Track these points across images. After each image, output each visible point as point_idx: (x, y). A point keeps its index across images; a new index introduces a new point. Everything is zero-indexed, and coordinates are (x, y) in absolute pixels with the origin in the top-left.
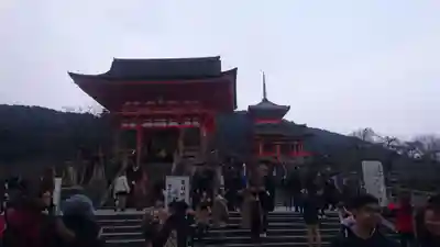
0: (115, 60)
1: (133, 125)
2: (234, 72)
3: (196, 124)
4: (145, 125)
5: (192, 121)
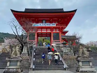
0: (26, 9)
3: (57, 31)
5: (56, 30)
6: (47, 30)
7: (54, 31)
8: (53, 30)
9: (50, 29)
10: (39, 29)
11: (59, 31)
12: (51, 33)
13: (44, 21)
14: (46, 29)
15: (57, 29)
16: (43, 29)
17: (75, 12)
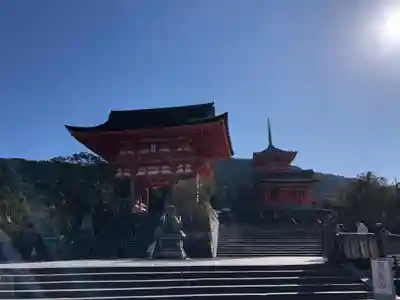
0: (112, 112)
1: (127, 174)
3: (188, 171)
4: (140, 174)
6: (160, 170)
7: (180, 171)
8: (177, 169)
10: (139, 169)
11: (191, 168)
13: (153, 149)
14: (157, 168)
16: (150, 168)
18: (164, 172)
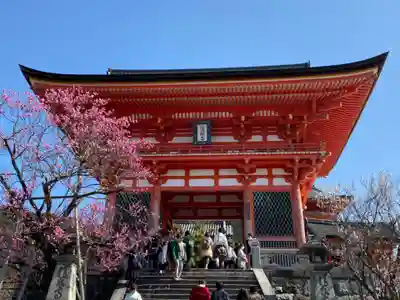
2: (379, 61)
3: (279, 182)
5: (270, 177)
6: (216, 177)
7: (262, 182)
8: (254, 179)
9: (234, 172)
10: (170, 173)
11: (287, 178)
12: (239, 194)
13: (202, 133)
14: (211, 172)
15: (275, 171)
16: (193, 173)
17: (375, 71)
18: (224, 183)
